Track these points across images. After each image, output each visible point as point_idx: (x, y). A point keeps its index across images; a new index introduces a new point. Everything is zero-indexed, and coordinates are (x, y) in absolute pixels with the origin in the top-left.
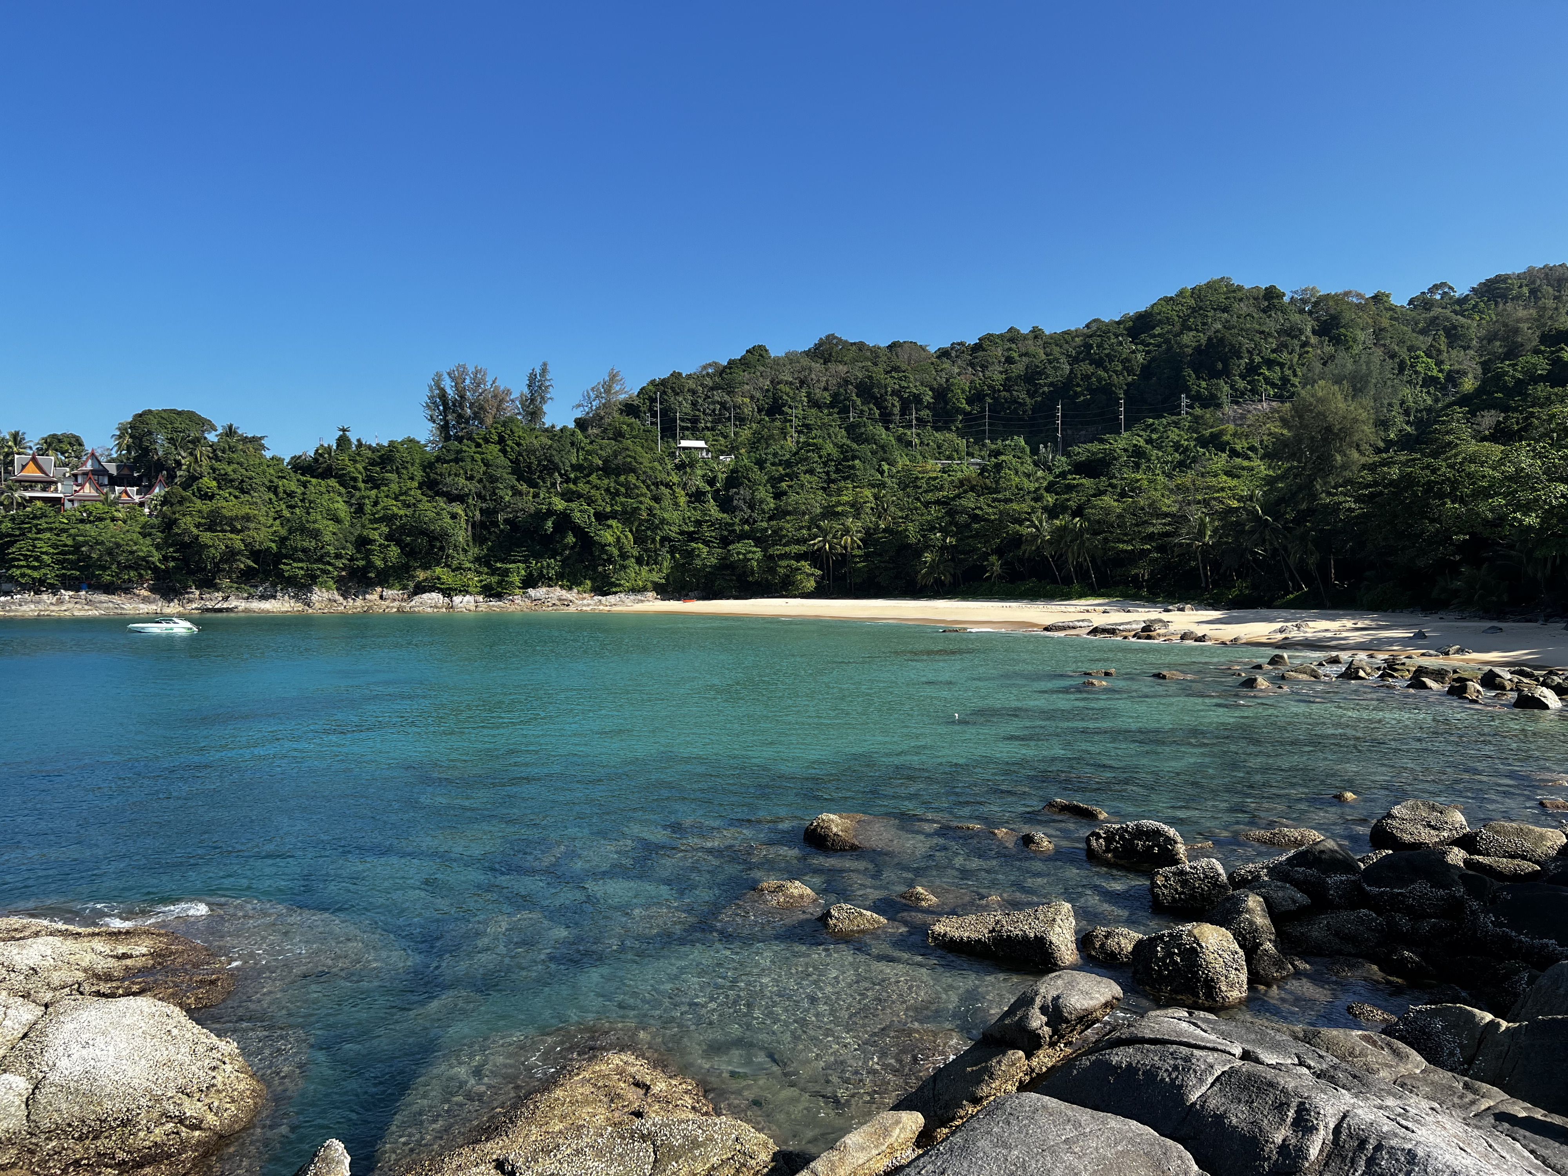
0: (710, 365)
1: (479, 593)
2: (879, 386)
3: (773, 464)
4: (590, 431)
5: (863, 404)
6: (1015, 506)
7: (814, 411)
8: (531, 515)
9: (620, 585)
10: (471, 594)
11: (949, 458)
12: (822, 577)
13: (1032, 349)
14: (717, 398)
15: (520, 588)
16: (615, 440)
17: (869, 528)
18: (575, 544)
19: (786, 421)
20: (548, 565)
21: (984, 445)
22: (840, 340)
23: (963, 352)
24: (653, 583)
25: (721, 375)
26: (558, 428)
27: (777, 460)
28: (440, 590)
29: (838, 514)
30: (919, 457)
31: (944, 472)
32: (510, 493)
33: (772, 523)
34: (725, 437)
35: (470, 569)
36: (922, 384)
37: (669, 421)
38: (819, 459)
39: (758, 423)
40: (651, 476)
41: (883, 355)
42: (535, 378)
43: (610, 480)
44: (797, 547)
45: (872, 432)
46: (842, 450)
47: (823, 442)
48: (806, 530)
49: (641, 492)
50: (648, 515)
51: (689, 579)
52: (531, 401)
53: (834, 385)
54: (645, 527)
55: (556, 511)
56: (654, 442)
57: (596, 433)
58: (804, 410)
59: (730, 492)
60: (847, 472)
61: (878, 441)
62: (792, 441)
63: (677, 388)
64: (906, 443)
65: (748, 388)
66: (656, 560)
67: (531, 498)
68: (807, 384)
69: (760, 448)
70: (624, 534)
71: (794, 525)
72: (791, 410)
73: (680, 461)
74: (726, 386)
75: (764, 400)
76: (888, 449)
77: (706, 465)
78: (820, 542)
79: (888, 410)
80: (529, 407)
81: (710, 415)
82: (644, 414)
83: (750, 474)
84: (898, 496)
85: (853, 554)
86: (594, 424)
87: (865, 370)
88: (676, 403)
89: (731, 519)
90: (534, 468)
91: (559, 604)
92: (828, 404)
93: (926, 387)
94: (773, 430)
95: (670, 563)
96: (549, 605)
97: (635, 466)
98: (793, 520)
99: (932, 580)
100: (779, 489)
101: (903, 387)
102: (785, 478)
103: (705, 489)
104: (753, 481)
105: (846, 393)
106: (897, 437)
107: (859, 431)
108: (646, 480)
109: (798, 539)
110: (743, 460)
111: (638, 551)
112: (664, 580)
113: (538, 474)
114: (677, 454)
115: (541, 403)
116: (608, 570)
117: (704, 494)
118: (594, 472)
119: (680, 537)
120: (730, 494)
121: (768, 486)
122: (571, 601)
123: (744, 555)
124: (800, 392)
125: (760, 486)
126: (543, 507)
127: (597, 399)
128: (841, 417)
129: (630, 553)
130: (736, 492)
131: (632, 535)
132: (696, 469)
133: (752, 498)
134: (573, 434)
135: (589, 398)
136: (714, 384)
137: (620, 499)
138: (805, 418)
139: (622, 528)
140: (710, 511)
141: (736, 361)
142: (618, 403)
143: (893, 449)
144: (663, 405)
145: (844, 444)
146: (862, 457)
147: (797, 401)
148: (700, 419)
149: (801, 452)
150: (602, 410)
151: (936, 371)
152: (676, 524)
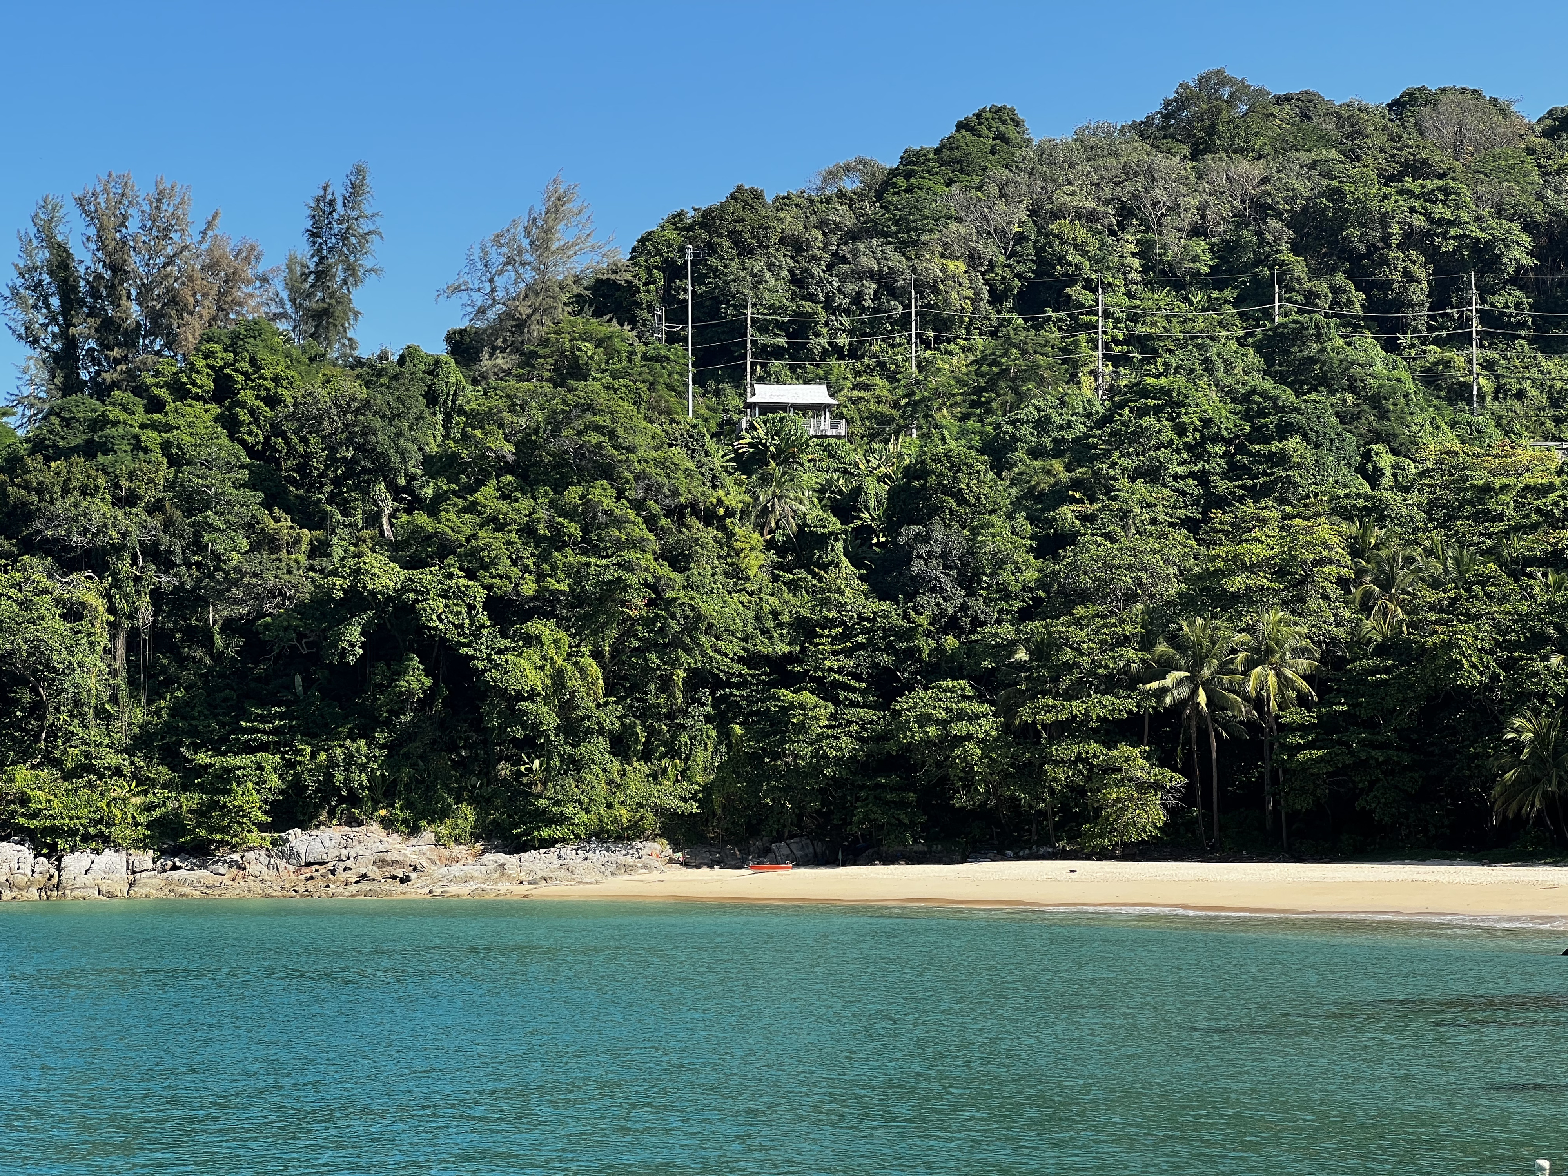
0: (847, 169)
1: (142, 844)
2: (1364, 219)
3: (1035, 453)
4: (486, 363)
5: (1314, 273)
7: (1162, 296)
8: (301, 608)
9: (561, 820)
10: (117, 847)
12: (1188, 795)
14: (867, 262)
15: (262, 827)
16: (558, 383)
17: (1333, 641)
18: (431, 694)
19: (1077, 326)
20: (349, 759)
22: (1243, 88)
24: (661, 811)
25: (879, 196)
26: (392, 356)
27: (1047, 441)
28: (27, 836)
29: (1234, 598)
30: (1490, 428)
32: (245, 545)
33: (1030, 626)
34: (892, 378)
35: (118, 772)
36: (1499, 213)
37: (723, 333)
38: (1175, 437)
39: (994, 333)
40: (661, 486)
41: (1375, 129)
42: (331, 213)
43: (535, 500)
44: (1107, 699)
45: (1341, 356)
46: (1248, 410)
47: (1188, 384)
48: (1135, 649)
49: (628, 534)
50: (651, 603)
51: (773, 800)
52: (317, 279)
53: (1223, 219)
54: (640, 640)
55: (373, 594)
56: (675, 391)
57: (505, 367)
58: (1130, 295)
59: (900, 534)
60: (1265, 473)
61: (1362, 381)
62: (1094, 385)
63: (746, 235)
64: (1450, 389)
65: (963, 230)
66: (673, 742)
67: (302, 558)
68: (1141, 219)
69: (994, 405)
70: (576, 664)
71: (1097, 632)
72: (1091, 296)
73: (750, 445)
74: (894, 228)
75: (1009, 266)
76: (1392, 407)
77: (831, 456)
78: (1179, 683)
79: (1392, 290)
80: (309, 296)
81: (847, 312)
82: (648, 312)
83: (964, 479)
84: (1427, 543)
85: (1283, 721)
86: (499, 343)
87: (1320, 174)
88: (744, 279)
89: (906, 616)
90: (318, 469)
91: (379, 878)
92: (1206, 275)
93: (1511, 221)
94: (1035, 352)
95: (714, 753)
96: (350, 880)
97: (612, 457)
98: (1093, 617)
99: (1538, 805)
100: (1052, 527)
101: (1440, 222)
102: (1070, 493)
103: (825, 527)
104: (973, 501)
105: (1262, 241)
106: (1421, 372)
107: (1300, 351)
108: (645, 499)
109: (1111, 676)
110: (943, 439)
111: (618, 714)
112: (695, 805)
113: (329, 488)
114: (744, 425)
115: (346, 284)
116: (527, 775)
117: (822, 541)
118: (488, 476)
119: (746, 671)
120: (902, 540)
121: (1021, 518)
122: (415, 869)
123: (943, 724)
124: (1118, 240)
125: (994, 517)
126: (334, 584)
127: (510, 267)
128: (1247, 313)
129: (594, 720)
130: (919, 534)
131: (600, 666)
132: (800, 468)
133: (968, 552)
134: (433, 371)
135: (486, 266)
136: (859, 221)
137: (566, 557)
138: (1133, 318)
139: (570, 647)
140: (841, 592)
141: (925, 155)
142: (570, 281)
143: (1408, 405)
144: (706, 285)
145: (1254, 391)
146: (1311, 429)
147: (1109, 268)
148: (817, 323)
149: (1121, 415)
150: (524, 299)
151: (1543, 174)
152: (733, 634)
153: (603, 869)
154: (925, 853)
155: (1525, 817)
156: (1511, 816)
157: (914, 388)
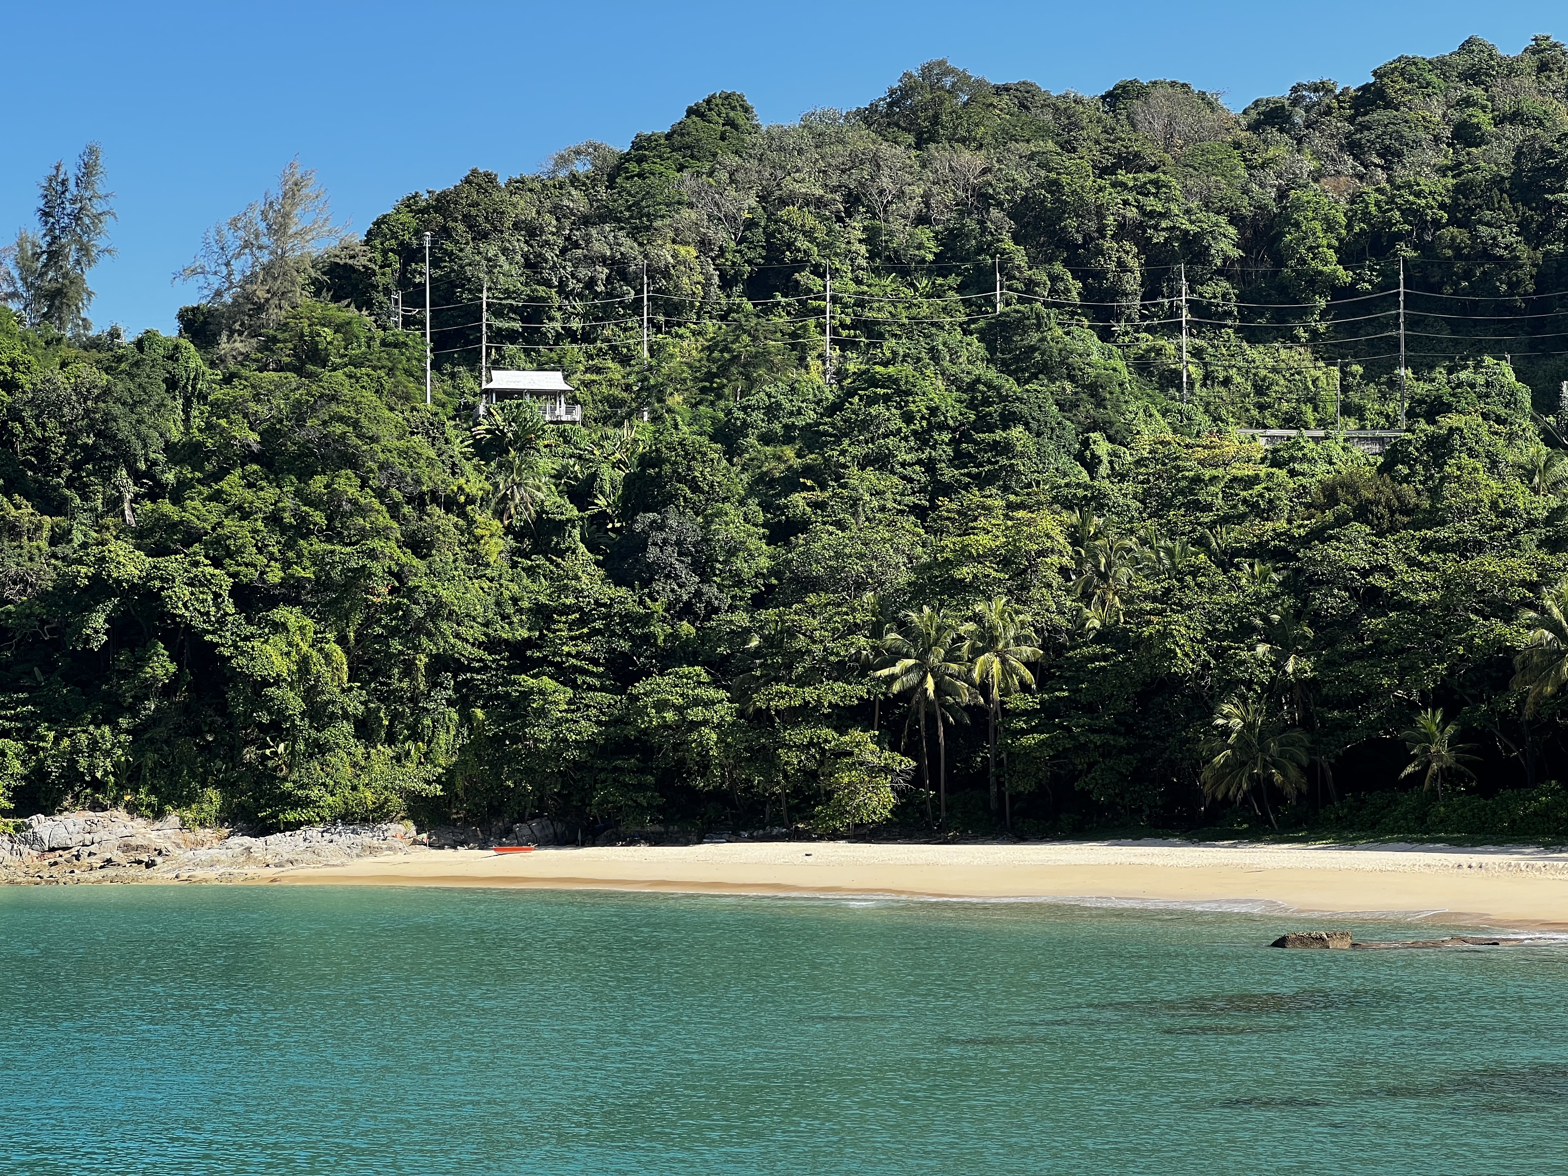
0: (580, 152)
2: (1080, 210)
3: (766, 439)
4: (224, 346)
5: (1033, 262)
6: (1489, 562)
7: (888, 282)
8: (44, 596)
9: (306, 803)
11: (1291, 421)
12: (917, 777)
13: (1531, 103)
14: (600, 247)
15: (5, 813)
16: (299, 371)
17: (1056, 630)
18: (176, 679)
19: (805, 312)
20: (94, 745)
21: (1394, 384)
22: (964, 78)
23: (1328, 111)
24: (407, 794)
25: (612, 179)
26: (127, 338)
27: (777, 427)
29: (961, 586)
30: (1202, 419)
31: (1276, 463)
33: (762, 614)
34: (625, 361)
36: (1207, 206)
37: (459, 316)
38: (904, 425)
39: (723, 318)
40: (403, 476)
41: (1090, 121)
42: (63, 193)
43: (280, 488)
44: (839, 686)
45: (1060, 346)
46: (973, 398)
47: (915, 373)
48: (865, 636)
49: (372, 523)
50: (393, 591)
51: (515, 783)
52: (49, 259)
53: (947, 207)
54: (384, 627)
55: (118, 582)
56: (413, 376)
57: (243, 350)
58: (858, 281)
59: (636, 521)
60: (989, 462)
61: (1080, 370)
62: (821, 368)
63: (481, 220)
64: (1161, 376)
65: (694, 216)
66: (416, 725)
67: (44, 544)
68: (868, 206)
69: (726, 391)
70: (321, 650)
71: (829, 621)
72: (819, 281)
73: (488, 431)
74: (627, 214)
75: (740, 251)
76: (1108, 396)
77: (567, 441)
78: (908, 671)
79: (1107, 280)
80: (42, 275)
81: (581, 296)
82: (385, 295)
83: (698, 467)
84: (1142, 532)
85: (1008, 706)
86: (237, 326)
87: (1038, 165)
88: (479, 262)
89: (641, 602)
90: (56, 454)
91: (124, 862)
92: (931, 262)
93: (1218, 213)
94: (765, 338)
95: (456, 736)
96: (95, 865)
97: (356, 447)
98: (826, 605)
99: (1245, 786)
100: (783, 514)
101: (1151, 214)
102: (802, 480)
103: (562, 514)
104: (706, 488)
105: (984, 230)
106: (1135, 359)
107: (1022, 340)
108: (388, 487)
109: (841, 663)
110: (676, 426)
111: (362, 699)
112: (439, 787)
113: (67, 472)
114: (482, 411)
115: (79, 264)
116: (272, 759)
117: (560, 527)
118: (233, 466)
119: (486, 656)
120: (638, 527)
121: (753, 504)
122: (160, 853)
123: (680, 710)
124: (845, 227)
125: (727, 505)
126: (79, 572)
127: (247, 251)
128: (969, 300)
129: (338, 705)
130: (654, 521)
131: (345, 652)
132: (536, 454)
133: (703, 539)
134: (173, 355)
135: (222, 249)
136: (592, 205)
137: (311, 545)
138: (860, 304)
139: (315, 633)
140: (577, 578)
141: (656, 140)
142: (308, 264)
143: (1123, 393)
144: (441, 268)
145: (978, 380)
146: (1033, 418)
147: (836, 255)
148: (550, 307)
149: (851, 404)
150: (262, 283)
151: (1249, 167)
152: (474, 620)
153: (349, 851)
154: (661, 834)
155: (1232, 798)
156: (1220, 797)
157: (647, 373)
